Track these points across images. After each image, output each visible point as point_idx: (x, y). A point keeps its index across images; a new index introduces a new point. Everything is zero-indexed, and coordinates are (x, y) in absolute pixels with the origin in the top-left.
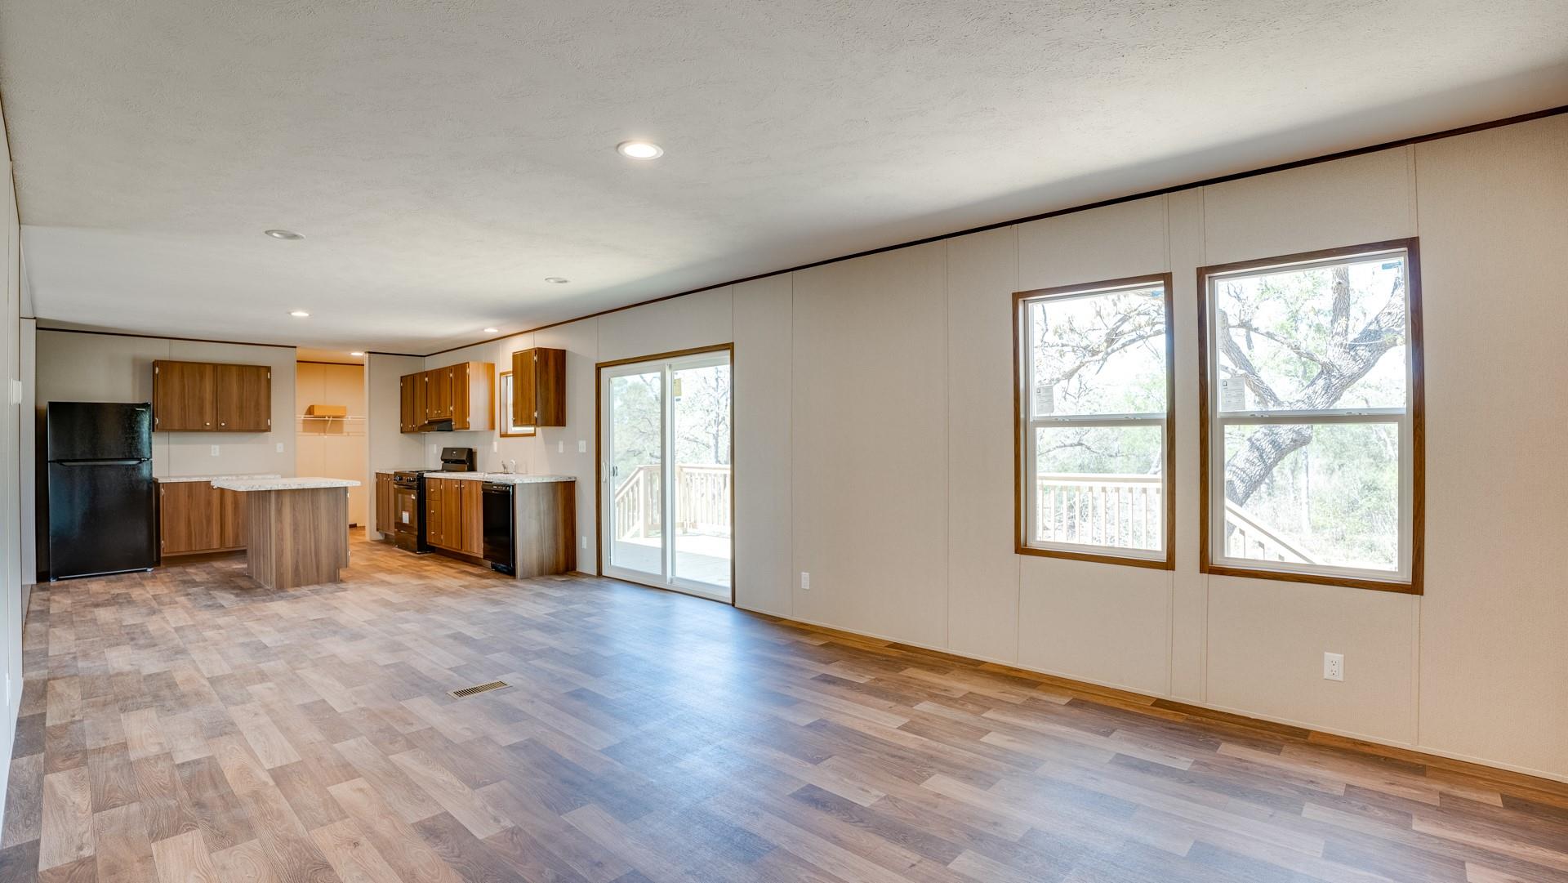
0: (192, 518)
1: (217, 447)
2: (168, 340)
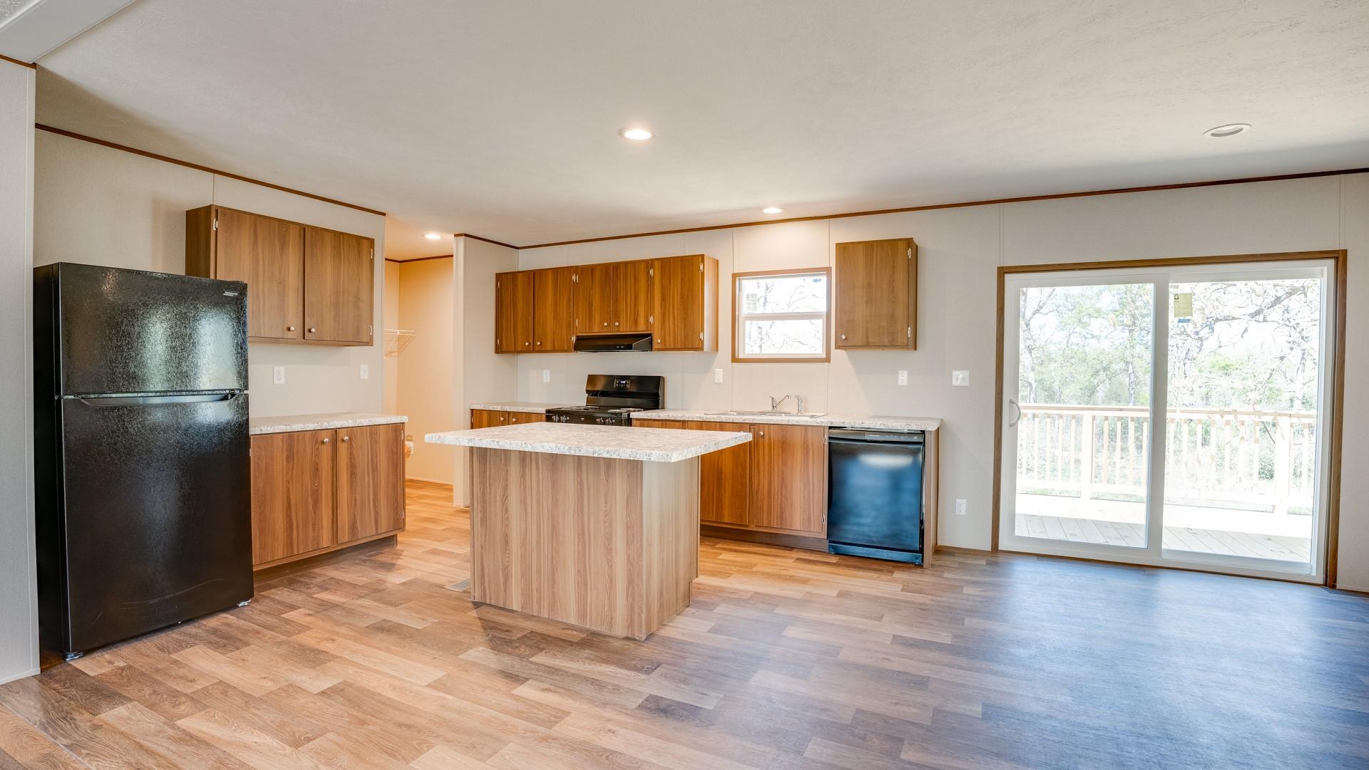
0: (292, 497)
1: (282, 369)
2: (211, 175)
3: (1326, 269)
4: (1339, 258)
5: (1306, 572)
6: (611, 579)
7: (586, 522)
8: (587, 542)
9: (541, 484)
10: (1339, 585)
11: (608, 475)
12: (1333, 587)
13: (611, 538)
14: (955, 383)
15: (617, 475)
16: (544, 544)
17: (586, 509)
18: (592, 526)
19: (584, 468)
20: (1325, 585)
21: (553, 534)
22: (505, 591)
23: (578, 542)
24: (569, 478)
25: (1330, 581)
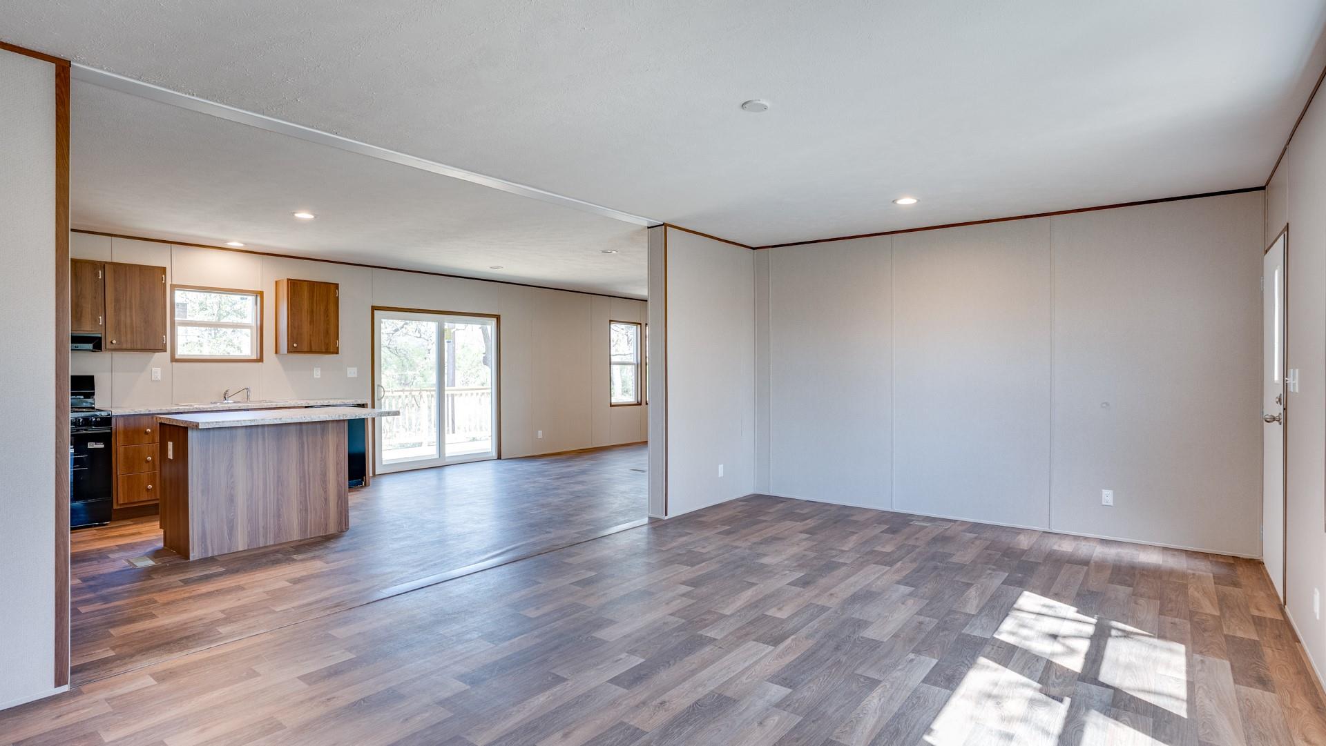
3: (494, 321)
4: (498, 317)
5: (491, 455)
6: (326, 499)
7: (306, 468)
8: (307, 481)
9: (267, 450)
10: (502, 458)
11: (323, 434)
12: (500, 459)
13: (326, 474)
14: (349, 376)
15: (330, 431)
16: (270, 492)
17: (306, 459)
18: (311, 469)
19: (305, 434)
20: (498, 459)
21: (278, 481)
22: (230, 539)
23: (300, 483)
24: (292, 442)
25: (499, 458)
